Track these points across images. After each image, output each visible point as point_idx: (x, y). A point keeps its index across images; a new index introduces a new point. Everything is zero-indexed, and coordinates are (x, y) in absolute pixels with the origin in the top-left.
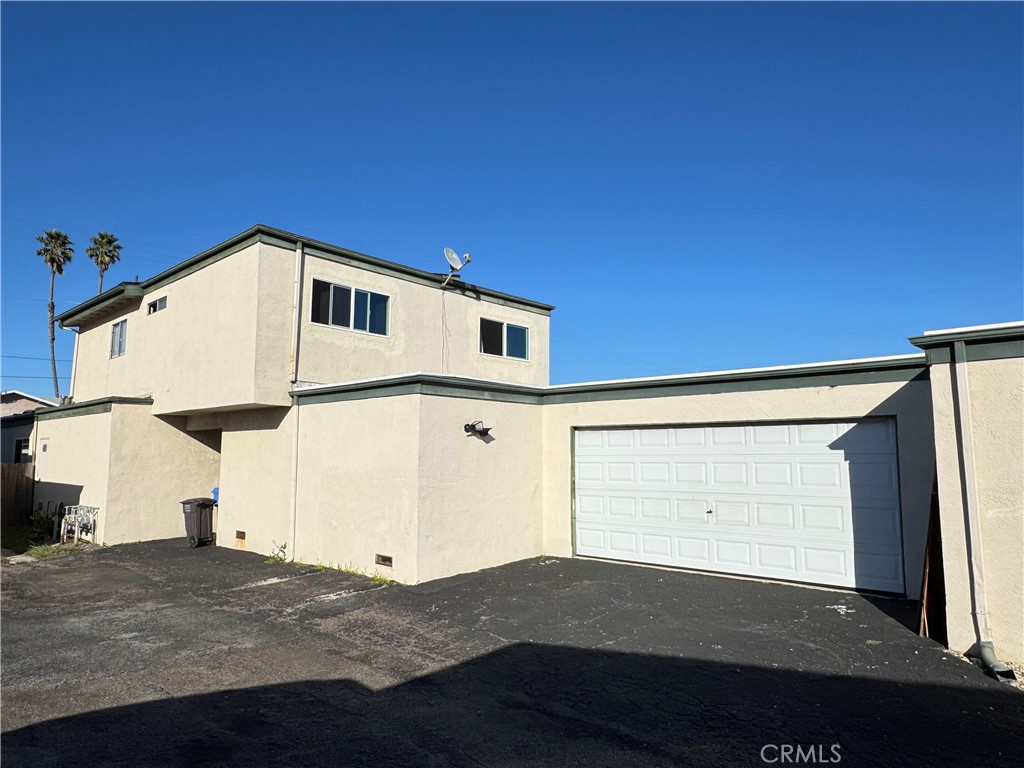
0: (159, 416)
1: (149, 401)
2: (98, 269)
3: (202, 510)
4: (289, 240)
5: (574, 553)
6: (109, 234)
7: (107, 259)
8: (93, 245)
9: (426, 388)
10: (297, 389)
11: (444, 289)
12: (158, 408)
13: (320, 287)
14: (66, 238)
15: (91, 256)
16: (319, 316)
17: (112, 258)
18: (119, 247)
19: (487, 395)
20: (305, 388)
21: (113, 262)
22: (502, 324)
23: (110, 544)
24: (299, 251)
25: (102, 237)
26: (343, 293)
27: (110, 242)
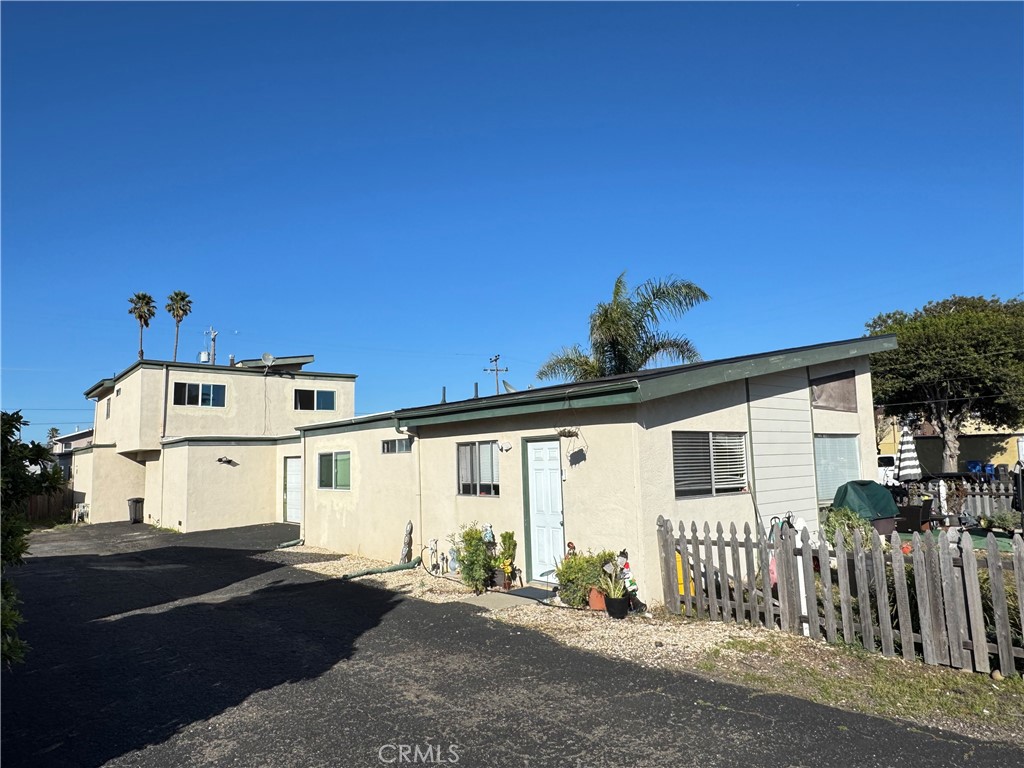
0: (121, 454)
1: (114, 446)
2: (175, 320)
3: (137, 504)
4: (158, 364)
5: (285, 520)
6: (182, 291)
7: (181, 312)
8: (170, 302)
9: (191, 443)
10: (165, 440)
11: (266, 375)
12: (119, 449)
13: (179, 387)
14: (150, 298)
15: (170, 311)
16: (179, 401)
17: (185, 312)
18: (190, 302)
19: (233, 443)
20: (171, 439)
21: (186, 314)
22: (313, 391)
23: (94, 523)
24: (165, 370)
25: (177, 295)
26: (194, 388)
27: (183, 299)
